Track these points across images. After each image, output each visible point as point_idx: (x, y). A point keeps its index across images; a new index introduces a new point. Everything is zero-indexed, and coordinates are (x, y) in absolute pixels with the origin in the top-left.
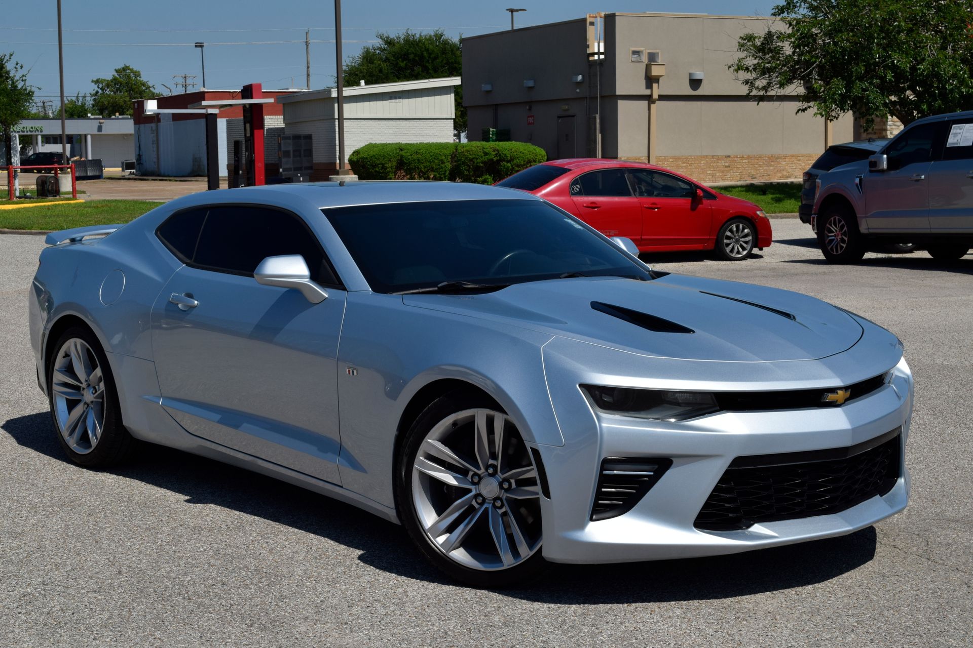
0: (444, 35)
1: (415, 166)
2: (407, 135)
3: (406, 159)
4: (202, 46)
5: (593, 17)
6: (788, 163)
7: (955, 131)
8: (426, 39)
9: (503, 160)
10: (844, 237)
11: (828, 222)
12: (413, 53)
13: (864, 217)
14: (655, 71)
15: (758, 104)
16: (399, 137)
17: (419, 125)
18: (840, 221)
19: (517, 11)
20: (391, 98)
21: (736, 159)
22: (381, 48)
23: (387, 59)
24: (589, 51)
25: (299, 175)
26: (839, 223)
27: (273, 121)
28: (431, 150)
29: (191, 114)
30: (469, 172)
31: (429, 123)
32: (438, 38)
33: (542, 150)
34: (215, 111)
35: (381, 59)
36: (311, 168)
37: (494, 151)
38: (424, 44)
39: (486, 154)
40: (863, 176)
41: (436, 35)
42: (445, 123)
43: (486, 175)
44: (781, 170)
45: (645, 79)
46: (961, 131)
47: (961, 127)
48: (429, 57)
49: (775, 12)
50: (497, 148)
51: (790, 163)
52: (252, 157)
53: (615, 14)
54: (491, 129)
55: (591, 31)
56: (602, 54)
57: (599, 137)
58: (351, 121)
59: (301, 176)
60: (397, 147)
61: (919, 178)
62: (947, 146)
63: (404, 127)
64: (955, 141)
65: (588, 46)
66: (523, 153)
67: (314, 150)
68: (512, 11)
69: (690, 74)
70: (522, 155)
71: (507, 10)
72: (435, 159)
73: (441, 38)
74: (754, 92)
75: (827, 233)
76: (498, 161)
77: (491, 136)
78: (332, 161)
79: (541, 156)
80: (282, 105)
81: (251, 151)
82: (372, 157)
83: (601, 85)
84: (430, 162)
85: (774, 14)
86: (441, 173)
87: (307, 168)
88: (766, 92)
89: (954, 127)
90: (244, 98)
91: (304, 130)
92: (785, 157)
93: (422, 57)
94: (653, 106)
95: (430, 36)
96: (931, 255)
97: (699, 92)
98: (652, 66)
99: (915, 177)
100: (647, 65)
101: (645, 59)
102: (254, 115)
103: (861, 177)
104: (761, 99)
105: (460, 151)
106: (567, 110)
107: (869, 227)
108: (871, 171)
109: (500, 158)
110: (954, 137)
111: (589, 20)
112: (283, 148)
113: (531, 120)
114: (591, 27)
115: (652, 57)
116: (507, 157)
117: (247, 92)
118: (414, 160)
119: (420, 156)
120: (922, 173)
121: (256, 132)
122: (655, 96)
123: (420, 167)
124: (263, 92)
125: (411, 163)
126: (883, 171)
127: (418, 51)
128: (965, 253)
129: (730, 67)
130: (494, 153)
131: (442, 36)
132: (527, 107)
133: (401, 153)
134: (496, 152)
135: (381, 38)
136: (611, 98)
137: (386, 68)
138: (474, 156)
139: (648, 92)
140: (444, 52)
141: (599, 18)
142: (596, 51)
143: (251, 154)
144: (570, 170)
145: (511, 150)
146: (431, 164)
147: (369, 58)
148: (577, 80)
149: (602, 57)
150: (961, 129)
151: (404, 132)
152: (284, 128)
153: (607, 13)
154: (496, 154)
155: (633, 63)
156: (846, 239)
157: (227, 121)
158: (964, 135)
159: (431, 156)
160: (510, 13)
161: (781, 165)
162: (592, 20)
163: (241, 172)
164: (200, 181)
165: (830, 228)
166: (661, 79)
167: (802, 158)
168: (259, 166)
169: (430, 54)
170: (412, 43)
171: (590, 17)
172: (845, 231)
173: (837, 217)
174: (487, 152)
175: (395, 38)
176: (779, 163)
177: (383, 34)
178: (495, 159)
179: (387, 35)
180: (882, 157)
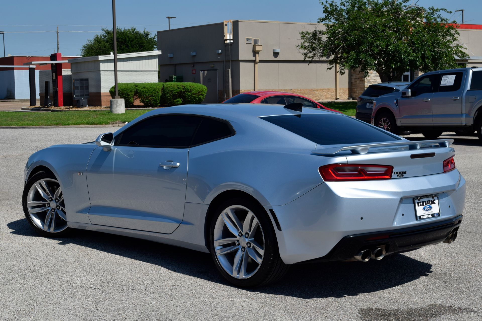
0: (136, 29)
1: (144, 94)
2: (135, 79)
3: (139, 91)
4: (3, 33)
5: (227, 22)
6: (319, 93)
7: (444, 79)
8: (127, 32)
9: (186, 91)
10: (388, 127)
11: (380, 121)
12: (121, 38)
13: (399, 118)
14: (258, 48)
15: (308, 65)
16: (131, 80)
17: (141, 74)
18: (386, 120)
19: (171, 18)
20: (127, 61)
21: (295, 91)
22: (104, 35)
23: (107, 41)
24: (225, 38)
25: (83, 98)
26: (386, 121)
27: (66, 72)
28: (151, 86)
29: (6, 68)
30: (170, 97)
31: (146, 73)
32: (133, 31)
33: (205, 86)
34: (34, 67)
35: (104, 41)
36: (88, 95)
37: (182, 87)
38: (126, 34)
39: (179, 88)
40: (398, 99)
41: (132, 29)
42: (154, 73)
43: (178, 98)
44: (315, 96)
45: (253, 52)
46: (447, 79)
47: (447, 77)
48: (129, 40)
49: (319, 21)
50: (184, 85)
51: (320, 93)
52: (56, 90)
53: (238, 21)
54: (174, 76)
55: (225, 28)
56: (232, 40)
57: (230, 80)
58: (108, 72)
59: (84, 99)
60: (134, 85)
61: (428, 100)
62: (441, 85)
63: (134, 75)
64: (445, 83)
65: (224, 36)
66: (196, 88)
67: (89, 86)
68: (169, 18)
69: (274, 50)
70: (196, 89)
71: (167, 17)
72: (153, 90)
73: (134, 31)
74: (307, 59)
75: (380, 126)
76: (184, 92)
77: (174, 79)
78: (99, 92)
79: (205, 89)
80: (70, 64)
81: (56, 87)
82: (122, 90)
83: (231, 55)
84: (151, 92)
85: (318, 22)
86: (156, 97)
87: (86, 95)
88: (313, 59)
89: (444, 77)
90: (51, 60)
91: (84, 76)
92: (317, 90)
93: (125, 40)
94: (256, 65)
95: (129, 30)
96: (424, 136)
97: (278, 59)
98: (256, 46)
99: (425, 100)
100: (253, 46)
101: (253, 43)
102: (57, 69)
103: (397, 100)
104: (311, 62)
105: (166, 87)
106: (213, 67)
107: (402, 123)
108: (402, 97)
109: (185, 90)
110: (444, 81)
111: (225, 23)
112: (75, 85)
113: (194, 72)
114: (226, 27)
115: (256, 42)
116: (189, 90)
117: (54, 57)
118: (143, 91)
119: (146, 89)
120: (429, 98)
121: (59, 77)
122: (257, 61)
123: (146, 95)
124: (62, 57)
125: (142, 93)
126: (409, 97)
127: (123, 37)
128: (441, 135)
129: (297, 47)
130: (182, 88)
131: (135, 30)
132: (192, 66)
133: (137, 88)
134: (184, 87)
135: (104, 30)
136: (237, 62)
137: (108, 46)
138: (173, 89)
139: (254, 59)
140: (136, 38)
141: (230, 23)
142: (228, 38)
143: (56, 88)
144: (259, 96)
145: (191, 86)
146: (151, 93)
147: (98, 41)
148: (219, 52)
149: (232, 41)
150: (447, 78)
151: (134, 77)
152: (70, 75)
153: (234, 20)
154: (183, 88)
155: (247, 45)
156: (390, 128)
157: (39, 71)
158: (449, 80)
159: (152, 89)
160: (168, 19)
161: (315, 94)
162: (226, 23)
163: (49, 97)
164: (12, 102)
165: (381, 124)
166: (260, 53)
167: (325, 90)
168: (60, 94)
169: (129, 39)
170: (120, 33)
171: (225, 22)
172: (389, 125)
173: (385, 119)
174: (179, 87)
175: (111, 31)
176: (315, 93)
177: (105, 29)
178: (183, 91)
179: (107, 29)
180: (408, 91)
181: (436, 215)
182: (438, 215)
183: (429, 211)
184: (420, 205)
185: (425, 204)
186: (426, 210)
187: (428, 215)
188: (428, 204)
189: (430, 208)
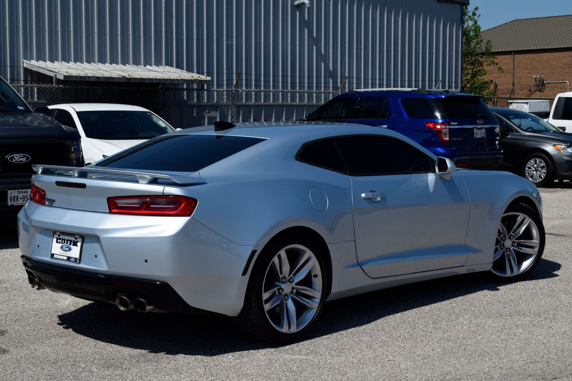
181: (72, 260)
182: (74, 260)
183: (66, 253)
184: (59, 242)
185: (63, 243)
186: (63, 249)
187: (64, 256)
188: (67, 243)
189: (68, 249)
